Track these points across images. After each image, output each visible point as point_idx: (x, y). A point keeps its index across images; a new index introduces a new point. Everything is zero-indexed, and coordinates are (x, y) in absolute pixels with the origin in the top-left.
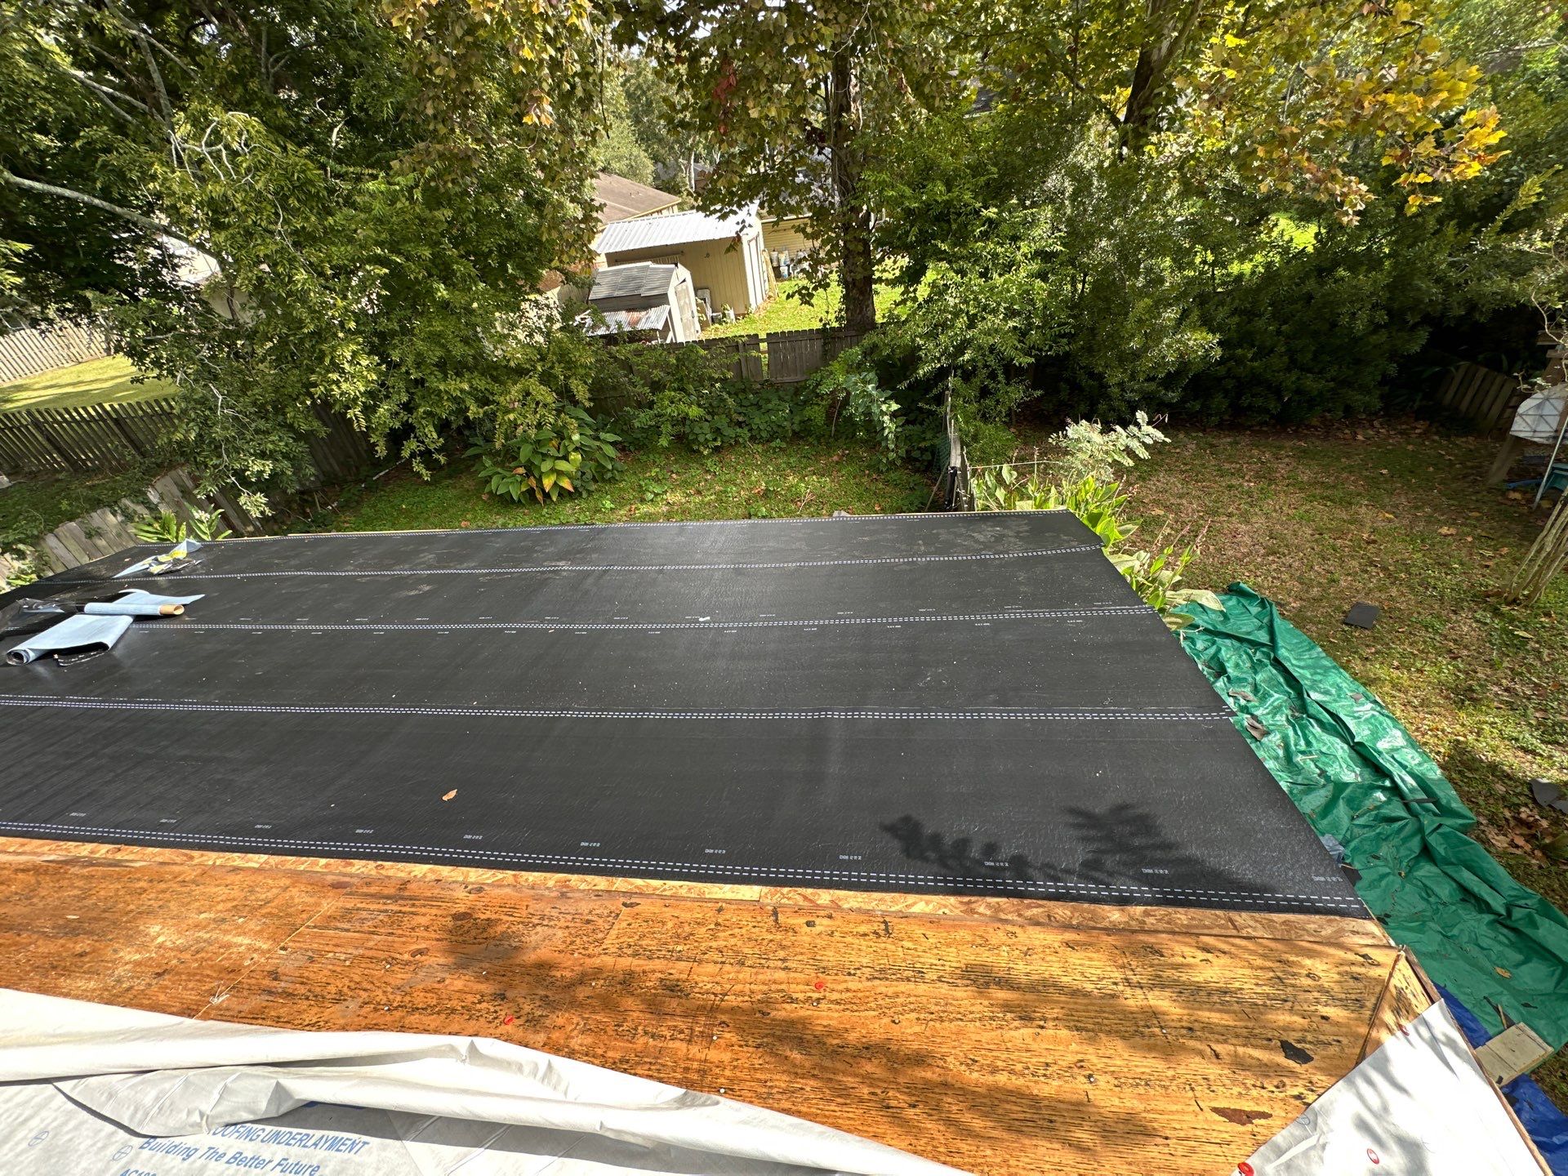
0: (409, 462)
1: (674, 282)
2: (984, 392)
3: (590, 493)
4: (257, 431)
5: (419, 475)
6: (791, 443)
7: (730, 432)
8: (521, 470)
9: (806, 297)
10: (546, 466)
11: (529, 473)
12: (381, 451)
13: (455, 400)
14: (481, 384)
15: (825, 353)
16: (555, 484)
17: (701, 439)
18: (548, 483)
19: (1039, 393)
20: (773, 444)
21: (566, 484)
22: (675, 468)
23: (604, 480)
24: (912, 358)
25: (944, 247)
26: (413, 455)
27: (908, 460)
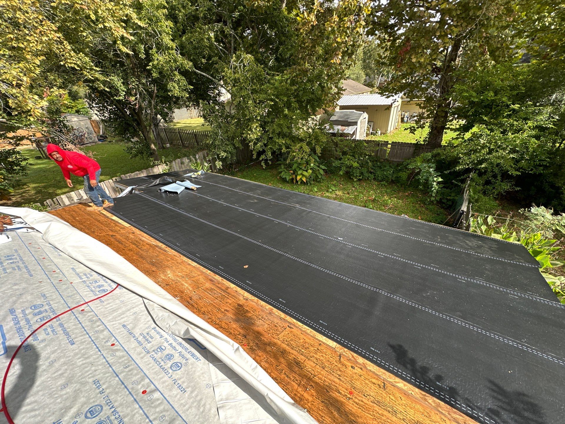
0: (261, 161)
1: (361, 118)
2: (488, 182)
3: (311, 184)
4: (226, 144)
5: (262, 166)
6: (389, 184)
7: (366, 175)
8: (292, 172)
9: (413, 130)
10: (300, 172)
11: (294, 173)
12: (255, 157)
13: (280, 145)
14: (288, 142)
15: (414, 153)
16: (301, 179)
17: (355, 175)
18: (299, 178)
19: (519, 189)
20: (382, 183)
21: (304, 179)
22: (342, 183)
23: (316, 181)
24: (456, 161)
25: (485, 118)
26: (263, 160)
27: (440, 202)
